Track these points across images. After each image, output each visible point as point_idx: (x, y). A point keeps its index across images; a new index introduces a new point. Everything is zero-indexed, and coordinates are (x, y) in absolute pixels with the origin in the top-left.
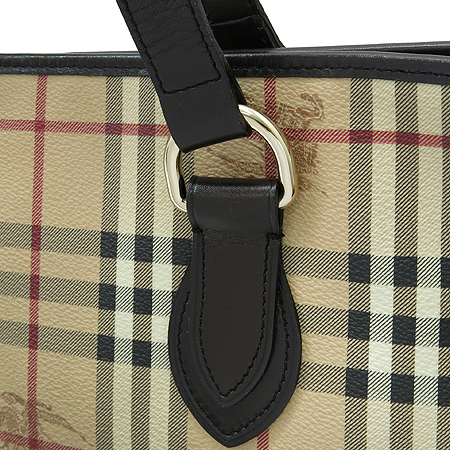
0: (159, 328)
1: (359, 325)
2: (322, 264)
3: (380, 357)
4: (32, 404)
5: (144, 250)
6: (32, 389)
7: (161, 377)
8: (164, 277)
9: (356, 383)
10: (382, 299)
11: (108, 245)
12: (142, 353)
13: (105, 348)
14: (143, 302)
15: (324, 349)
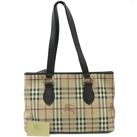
0: (82, 95)
1: (99, 93)
2: (95, 88)
3: (101, 95)
4: (69, 105)
5: (80, 89)
6: (69, 103)
7: (82, 100)
8: (82, 91)
9: (99, 97)
10: (100, 91)
11: (76, 89)
12: (80, 98)
13: (77, 98)
14: (80, 93)
15: (96, 95)
